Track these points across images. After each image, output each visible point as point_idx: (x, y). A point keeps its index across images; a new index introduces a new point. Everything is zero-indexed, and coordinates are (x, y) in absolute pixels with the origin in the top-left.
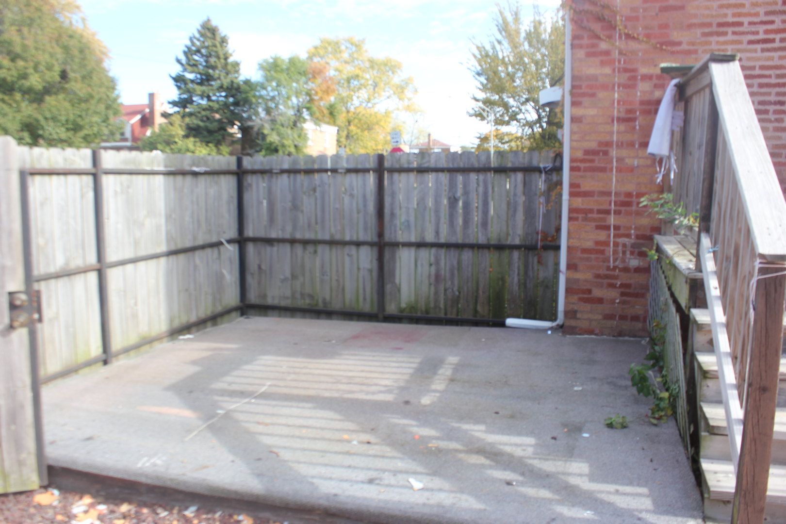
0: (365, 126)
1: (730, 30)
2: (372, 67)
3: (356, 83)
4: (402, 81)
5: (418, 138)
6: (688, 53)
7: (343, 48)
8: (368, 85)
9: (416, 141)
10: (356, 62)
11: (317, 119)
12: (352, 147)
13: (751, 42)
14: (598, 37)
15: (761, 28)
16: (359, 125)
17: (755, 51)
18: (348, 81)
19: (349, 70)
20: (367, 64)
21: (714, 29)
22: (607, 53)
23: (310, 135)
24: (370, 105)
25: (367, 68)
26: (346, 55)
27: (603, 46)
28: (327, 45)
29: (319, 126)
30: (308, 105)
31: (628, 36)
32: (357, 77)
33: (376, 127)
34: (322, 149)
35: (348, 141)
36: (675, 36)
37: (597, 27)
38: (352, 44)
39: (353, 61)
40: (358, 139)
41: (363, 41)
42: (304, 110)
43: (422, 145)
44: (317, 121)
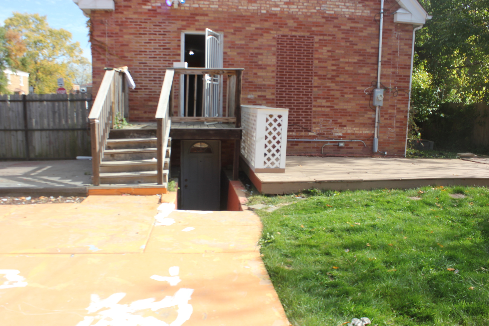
0: (48, 73)
1: (143, 53)
2: (51, 35)
3: (40, 45)
4: (72, 45)
5: (86, 80)
6: (130, 60)
7: (31, 21)
8: (48, 47)
9: (85, 82)
10: (41, 31)
11: (14, 67)
12: (40, 86)
13: (150, 58)
14: (100, 54)
15: (153, 53)
16: (44, 72)
17: (151, 61)
18: (35, 43)
19: (36, 36)
20: (48, 33)
21: (138, 53)
22: (103, 60)
23: (9, 78)
24: (51, 59)
25: (48, 35)
26: (33, 26)
27: (102, 57)
28: (19, 19)
29: (16, 72)
30: (7, 58)
31: (111, 54)
32: (40, 41)
33: (56, 74)
34: (18, 87)
35: (37, 82)
36: (126, 54)
37: (100, 50)
38: (37, 19)
39: (38, 31)
40: (43, 81)
41: (44, 17)
42: (4, 61)
43: (88, 84)
44: (14, 69)
